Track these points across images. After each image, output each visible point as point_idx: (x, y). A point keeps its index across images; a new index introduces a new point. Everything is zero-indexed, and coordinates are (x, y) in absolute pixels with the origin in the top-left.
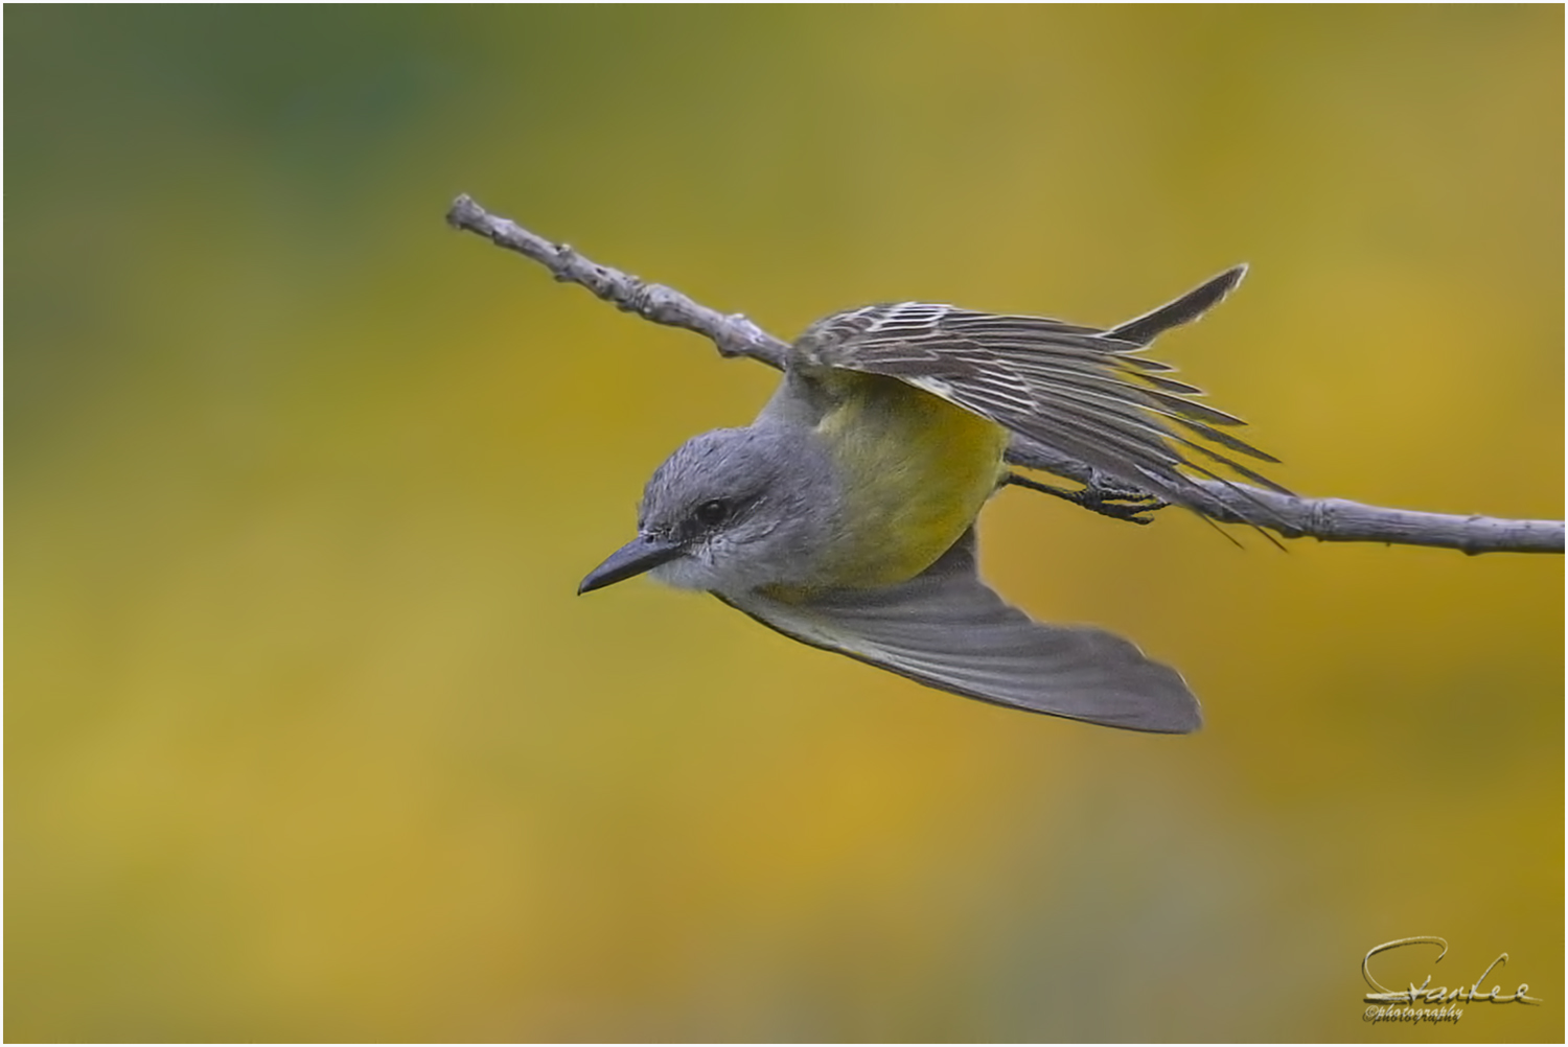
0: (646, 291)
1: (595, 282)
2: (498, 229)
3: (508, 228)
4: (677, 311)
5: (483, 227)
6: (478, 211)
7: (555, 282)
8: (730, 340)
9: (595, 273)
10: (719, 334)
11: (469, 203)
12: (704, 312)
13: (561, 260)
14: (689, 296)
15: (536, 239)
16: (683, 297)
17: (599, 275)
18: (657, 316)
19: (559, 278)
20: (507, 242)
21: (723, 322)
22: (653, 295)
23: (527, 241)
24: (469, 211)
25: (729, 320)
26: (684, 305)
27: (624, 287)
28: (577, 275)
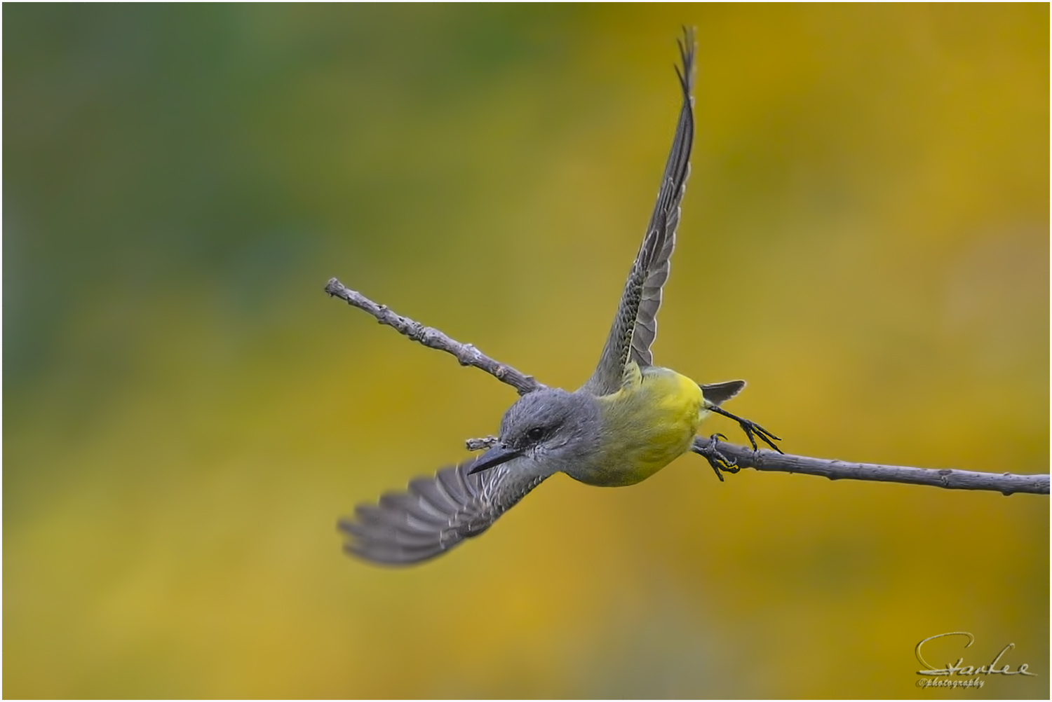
0: (423, 331)
1: (398, 325)
2: (350, 296)
3: (355, 296)
4: (438, 341)
5: (343, 295)
6: (341, 286)
7: (378, 324)
8: (465, 357)
9: (398, 320)
10: (459, 354)
11: (336, 282)
12: (452, 342)
13: (382, 313)
14: (445, 333)
15: (370, 302)
16: (442, 334)
17: (401, 322)
18: (429, 343)
19: (380, 322)
20: (355, 303)
21: (461, 349)
22: (427, 333)
23: (365, 303)
24: (336, 287)
25: (465, 347)
26: (442, 338)
27: (413, 328)
28: (389, 321)
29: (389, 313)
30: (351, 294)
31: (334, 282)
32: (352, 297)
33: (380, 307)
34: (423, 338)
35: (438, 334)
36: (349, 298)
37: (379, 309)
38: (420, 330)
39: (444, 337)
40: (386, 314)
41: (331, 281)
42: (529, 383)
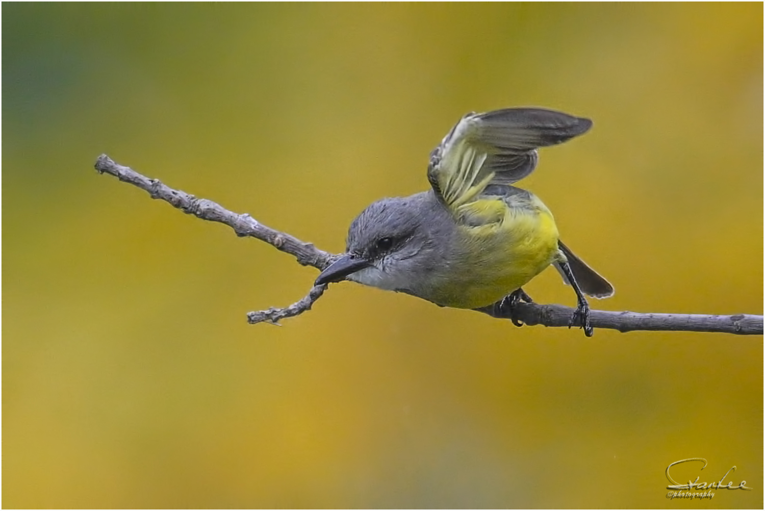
0: (197, 203)
1: (171, 198)
3: (126, 171)
4: (213, 213)
5: (113, 171)
6: (110, 162)
8: (241, 228)
9: (172, 194)
10: (235, 225)
11: (106, 158)
12: (228, 213)
13: (154, 187)
14: (220, 204)
15: (141, 177)
16: (217, 205)
17: (174, 195)
18: (204, 216)
19: (153, 197)
20: (126, 178)
21: (238, 218)
22: (201, 205)
23: (136, 177)
24: (105, 163)
25: (241, 217)
26: (217, 209)
27: (187, 201)
28: (162, 195)
29: (161, 187)
30: (122, 170)
31: (103, 158)
32: (123, 173)
33: (152, 181)
34: (197, 210)
35: (213, 205)
36: (119, 174)
37: (150, 183)
38: (194, 202)
39: (219, 208)
40: (158, 188)
41: (100, 158)
42: (308, 250)
